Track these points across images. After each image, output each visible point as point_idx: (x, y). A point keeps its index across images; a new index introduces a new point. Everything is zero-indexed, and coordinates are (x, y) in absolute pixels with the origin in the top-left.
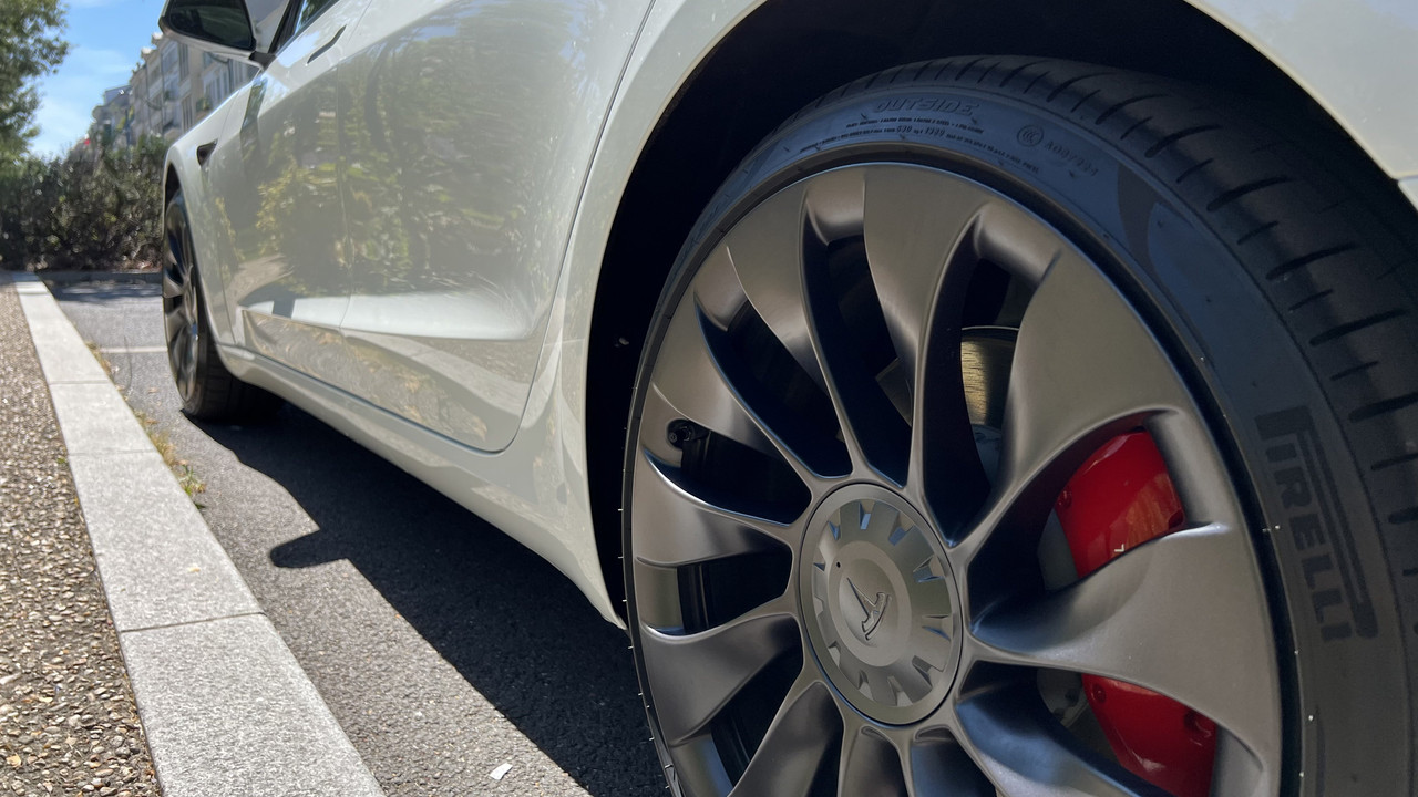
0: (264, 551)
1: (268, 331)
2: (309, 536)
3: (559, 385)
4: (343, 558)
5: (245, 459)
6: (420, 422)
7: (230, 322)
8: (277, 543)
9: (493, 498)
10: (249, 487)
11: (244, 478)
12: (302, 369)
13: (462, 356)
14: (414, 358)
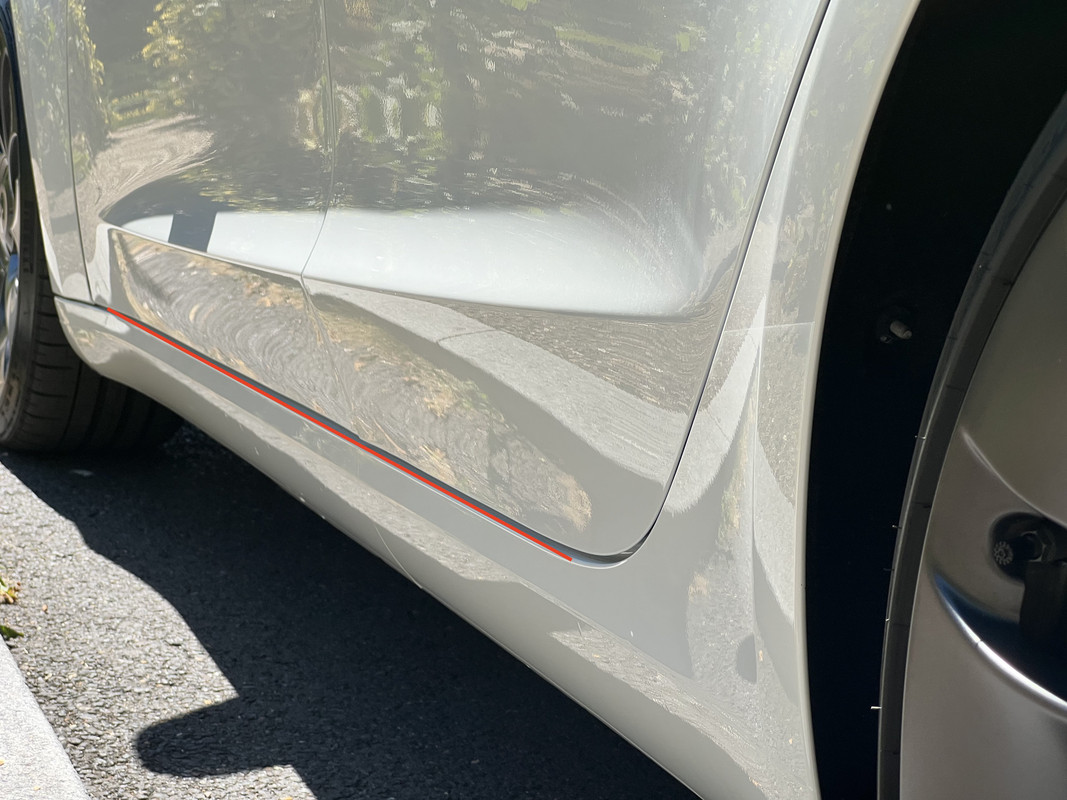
0: (125, 735)
1: (156, 276)
2: (216, 709)
3: (753, 418)
4: (284, 763)
5: (97, 540)
6: (451, 483)
7: (85, 254)
8: (153, 719)
9: (595, 657)
10: (104, 599)
11: (94, 579)
12: (219, 358)
13: (545, 344)
14: (445, 344)
